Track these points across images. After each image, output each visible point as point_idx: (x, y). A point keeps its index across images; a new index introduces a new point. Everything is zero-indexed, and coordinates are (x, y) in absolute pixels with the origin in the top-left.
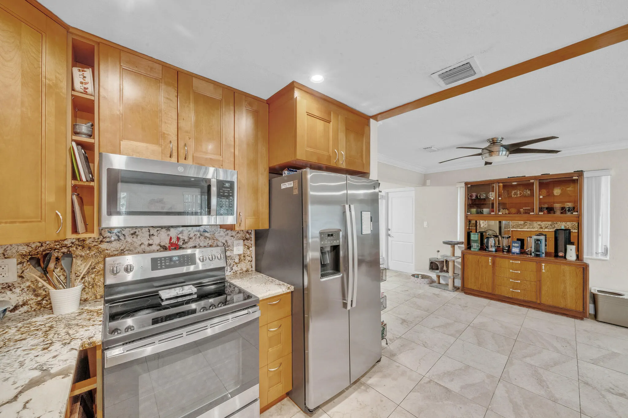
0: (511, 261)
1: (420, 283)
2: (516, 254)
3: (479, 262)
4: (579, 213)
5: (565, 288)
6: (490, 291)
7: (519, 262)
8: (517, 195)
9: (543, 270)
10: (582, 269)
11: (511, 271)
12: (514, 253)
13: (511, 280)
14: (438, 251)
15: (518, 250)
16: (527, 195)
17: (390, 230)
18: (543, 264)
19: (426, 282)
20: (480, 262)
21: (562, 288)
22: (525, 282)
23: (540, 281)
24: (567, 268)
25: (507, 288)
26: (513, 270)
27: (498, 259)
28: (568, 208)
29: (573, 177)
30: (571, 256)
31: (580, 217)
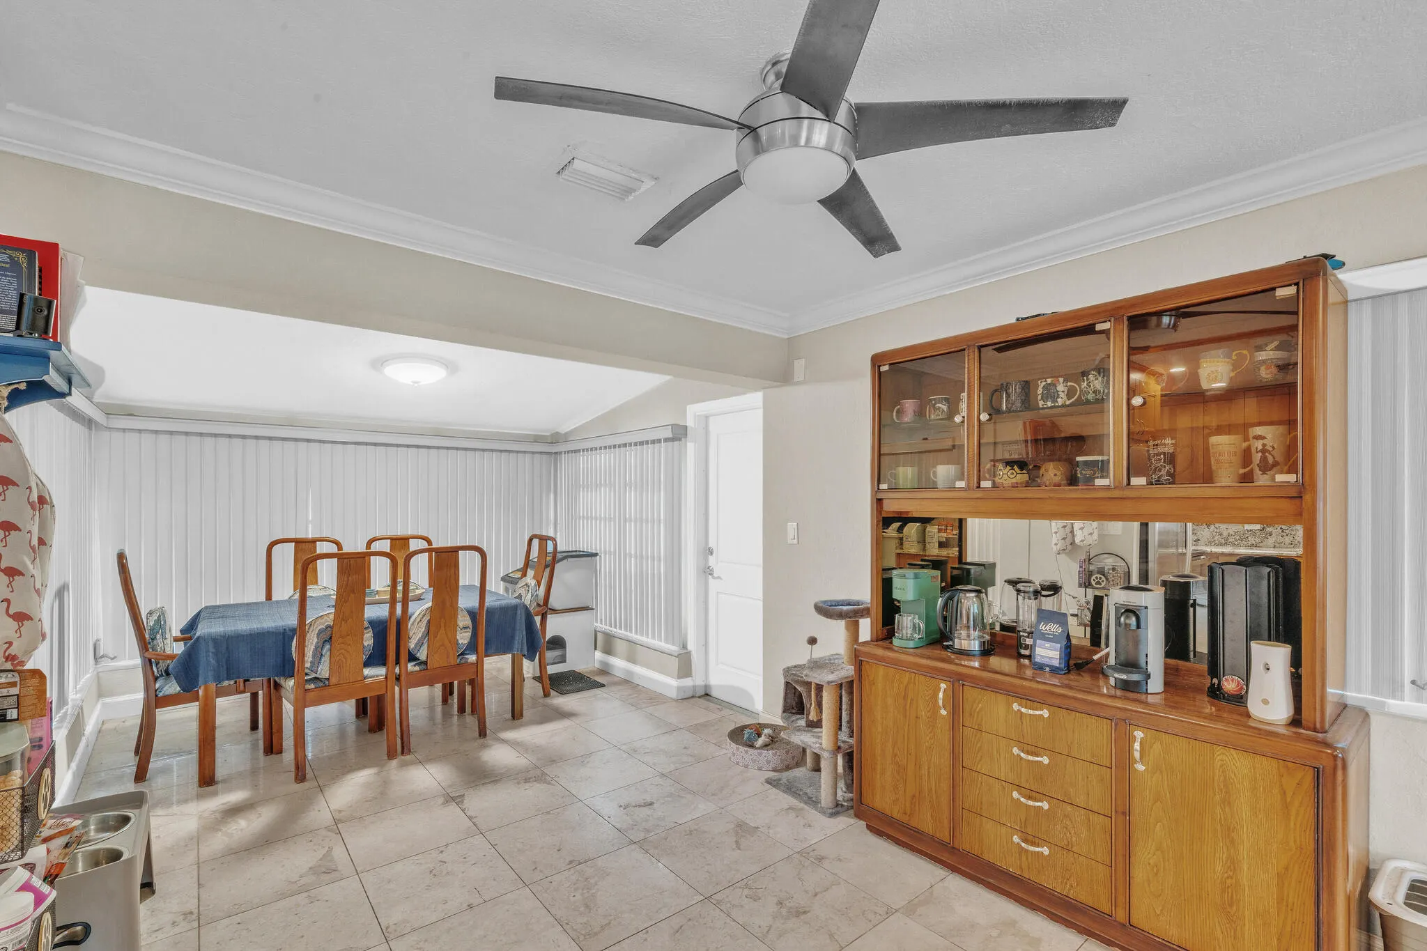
0: (1016, 707)
1: (746, 766)
2: (1047, 669)
3: (909, 701)
4: (1300, 475)
5: (1233, 865)
6: (944, 835)
7: (1045, 713)
8: (1054, 401)
9: (1136, 762)
10: (1309, 777)
11: (1015, 751)
12: (1040, 667)
13: (1015, 795)
14: (813, 641)
15: (1056, 654)
16: (1091, 397)
17: (712, 554)
18: (1139, 734)
19: (768, 762)
20: (912, 700)
21: (1219, 868)
22: (1069, 808)
23: (1127, 813)
24: (1238, 765)
25: (1004, 829)
26: (1023, 751)
27: (971, 694)
28: (1260, 454)
29: (1274, 289)
30: (1265, 702)
31: (1307, 497)
